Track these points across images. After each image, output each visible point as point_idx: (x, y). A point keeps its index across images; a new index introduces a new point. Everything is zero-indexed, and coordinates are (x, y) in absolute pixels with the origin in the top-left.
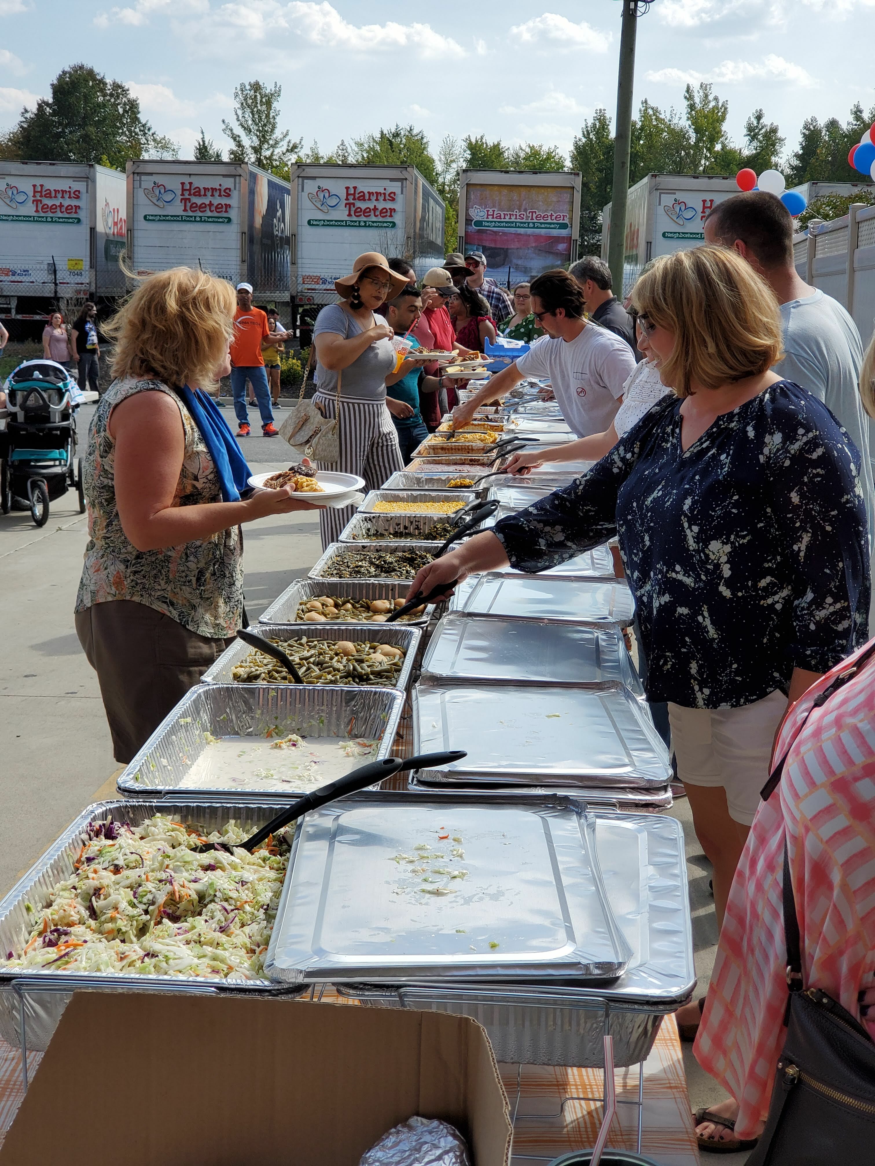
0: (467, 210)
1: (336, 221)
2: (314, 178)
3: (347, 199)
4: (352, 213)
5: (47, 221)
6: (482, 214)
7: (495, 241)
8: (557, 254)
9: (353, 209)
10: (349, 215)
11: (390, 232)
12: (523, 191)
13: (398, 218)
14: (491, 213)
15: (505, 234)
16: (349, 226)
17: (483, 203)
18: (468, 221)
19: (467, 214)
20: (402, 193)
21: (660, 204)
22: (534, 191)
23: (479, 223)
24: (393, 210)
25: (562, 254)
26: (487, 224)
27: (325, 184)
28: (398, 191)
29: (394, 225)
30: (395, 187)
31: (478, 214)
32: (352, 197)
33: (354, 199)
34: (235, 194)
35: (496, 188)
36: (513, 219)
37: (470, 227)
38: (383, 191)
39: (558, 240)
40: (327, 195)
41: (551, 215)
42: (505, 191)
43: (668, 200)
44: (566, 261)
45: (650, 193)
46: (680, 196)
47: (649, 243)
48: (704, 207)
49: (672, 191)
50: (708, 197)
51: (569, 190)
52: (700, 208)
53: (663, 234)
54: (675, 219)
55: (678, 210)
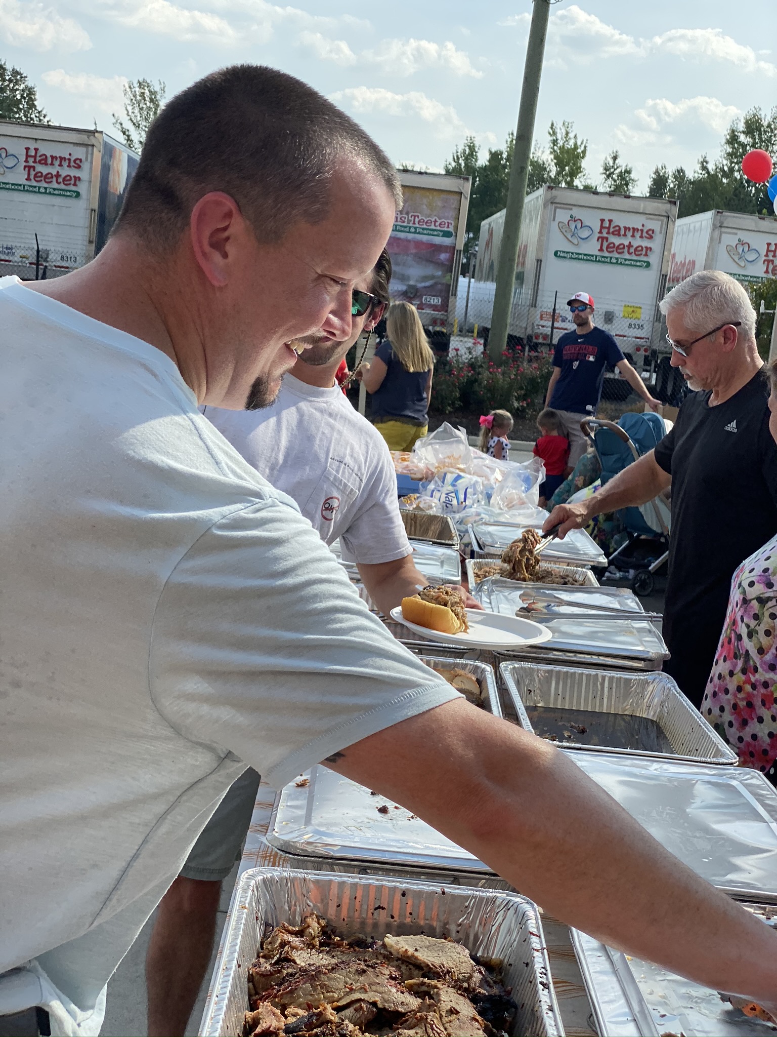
8: (439, 264)
12: (407, 192)
25: (443, 264)
34: (84, 166)
39: (439, 248)
41: (436, 221)
43: (563, 216)
44: (447, 272)
45: (545, 206)
46: (577, 213)
47: (539, 261)
48: (602, 227)
49: (569, 206)
50: (607, 216)
51: (457, 197)
52: (597, 228)
53: (556, 254)
54: (569, 237)
55: (573, 228)
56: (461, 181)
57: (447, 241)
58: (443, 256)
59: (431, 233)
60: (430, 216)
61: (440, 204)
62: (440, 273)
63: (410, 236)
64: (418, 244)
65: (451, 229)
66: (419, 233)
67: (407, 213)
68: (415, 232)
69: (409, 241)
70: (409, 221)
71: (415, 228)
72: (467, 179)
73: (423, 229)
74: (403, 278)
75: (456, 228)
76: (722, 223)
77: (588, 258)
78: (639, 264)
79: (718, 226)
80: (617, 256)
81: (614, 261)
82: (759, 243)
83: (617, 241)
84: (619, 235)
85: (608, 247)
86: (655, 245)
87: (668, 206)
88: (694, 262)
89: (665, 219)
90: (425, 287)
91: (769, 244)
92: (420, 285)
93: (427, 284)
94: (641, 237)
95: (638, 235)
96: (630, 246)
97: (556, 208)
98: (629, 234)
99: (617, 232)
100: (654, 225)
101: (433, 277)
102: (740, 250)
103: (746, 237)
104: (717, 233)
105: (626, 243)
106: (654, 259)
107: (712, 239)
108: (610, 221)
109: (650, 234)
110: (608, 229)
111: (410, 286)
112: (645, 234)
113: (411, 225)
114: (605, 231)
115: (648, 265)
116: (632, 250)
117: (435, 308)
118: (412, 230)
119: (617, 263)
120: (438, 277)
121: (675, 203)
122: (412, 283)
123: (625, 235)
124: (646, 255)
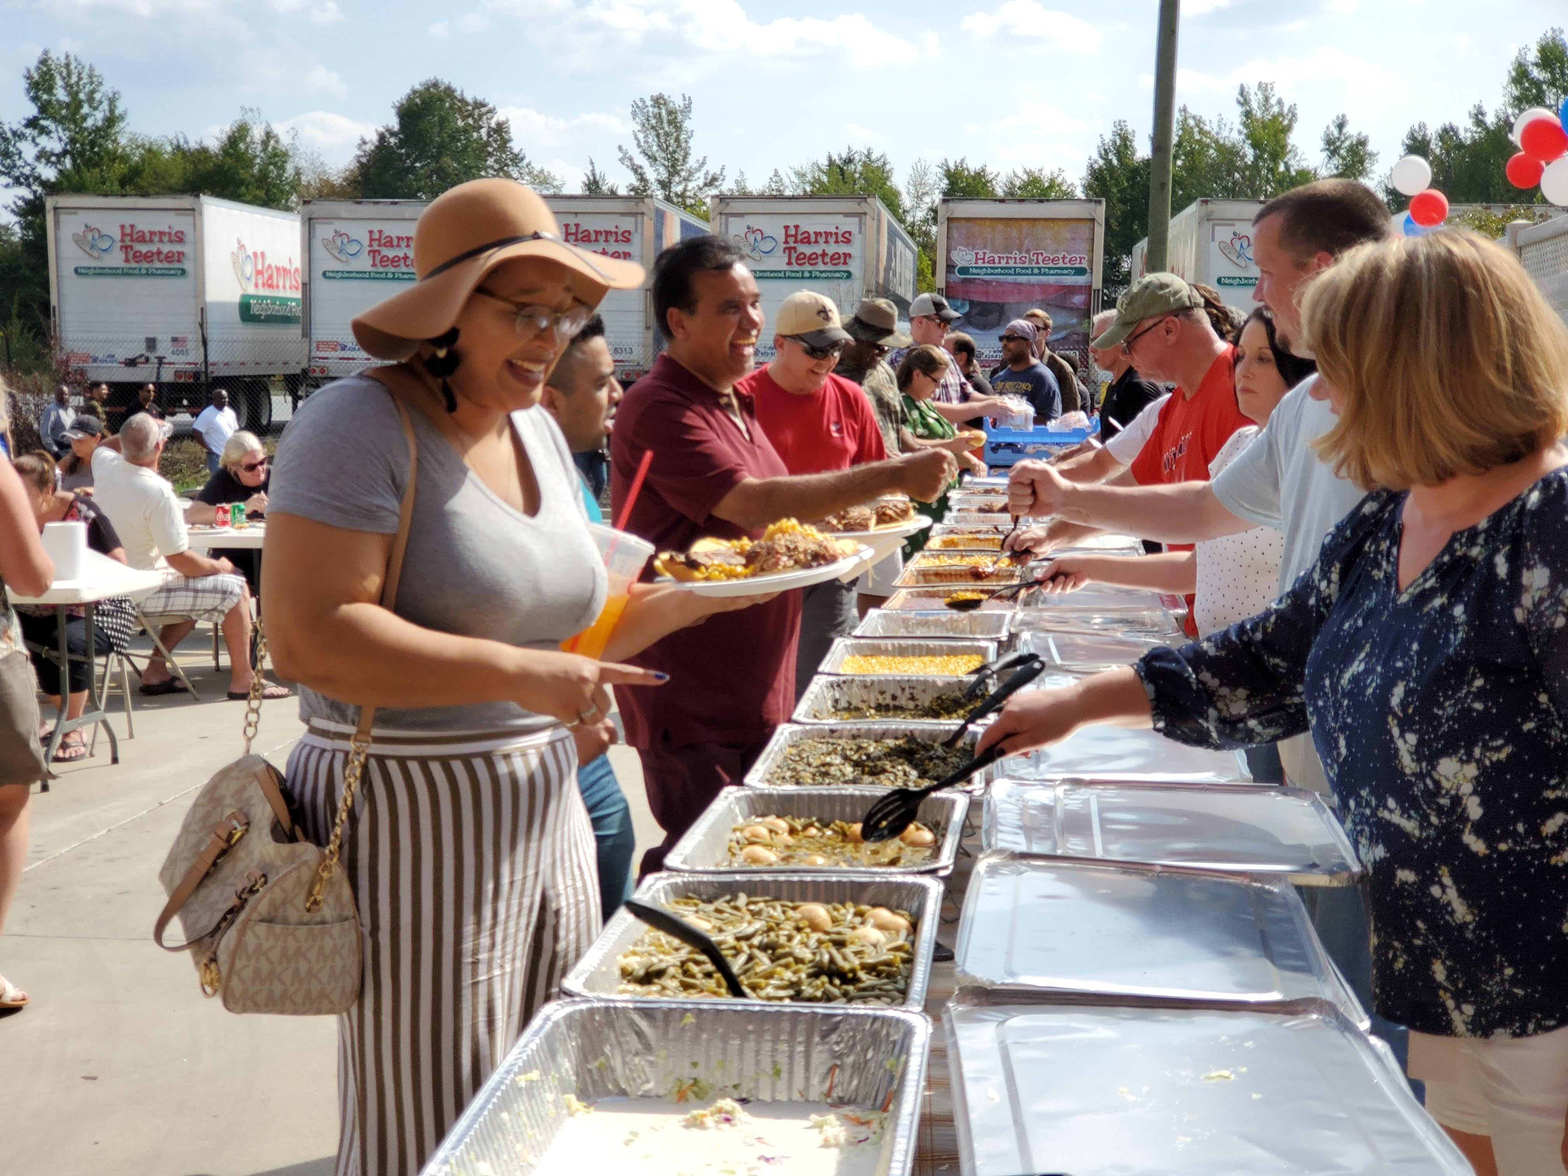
0: (948, 252)
1: (771, 272)
2: (741, 215)
3: (786, 242)
4: (793, 261)
5: (387, 279)
6: (968, 258)
7: (987, 293)
8: (1072, 309)
10: (789, 263)
11: (844, 285)
12: (1025, 227)
13: (854, 266)
14: (981, 256)
15: (999, 283)
16: (789, 277)
17: (970, 243)
18: (950, 267)
19: (948, 259)
20: (860, 232)
21: (1213, 240)
22: (1039, 226)
23: (964, 270)
24: (847, 256)
25: (1078, 309)
26: (975, 271)
27: (756, 222)
28: (854, 229)
29: (849, 275)
30: (850, 225)
31: (963, 257)
32: (793, 239)
33: (796, 242)
34: (636, 239)
35: (987, 223)
36: (1011, 264)
37: (952, 276)
38: (834, 230)
39: (1072, 290)
40: (759, 237)
41: (1064, 258)
42: (1000, 227)
43: (1224, 234)
45: (1200, 224)
46: (1241, 228)
49: (1230, 221)
51: (1088, 225)
53: (1220, 280)
54: (1234, 258)
56: (1093, 205)
58: (1080, 298)
60: (1056, 251)
61: (1068, 236)
62: (1075, 321)
63: (1034, 279)
64: (1044, 287)
69: (1033, 285)
72: (1100, 202)
75: (1091, 262)
93: (1063, 334)
97: (1214, 226)
101: (1065, 327)
120: (1073, 326)
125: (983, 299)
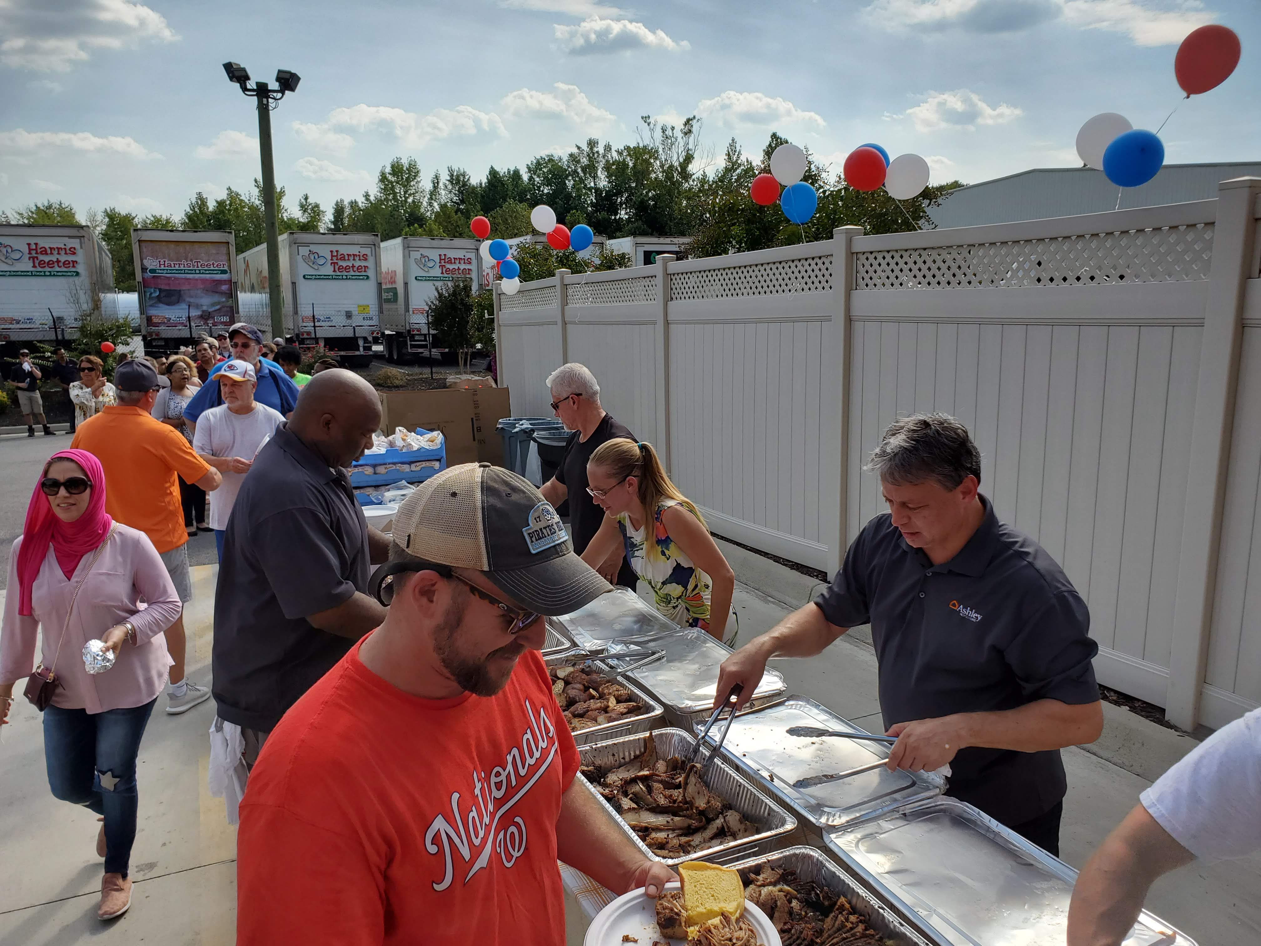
0: (142, 261)
1: (22, 272)
3: (30, 253)
4: (37, 265)
6: (155, 264)
7: (169, 284)
8: (222, 293)
9: (37, 262)
10: (34, 266)
11: (74, 280)
12: (188, 247)
13: (80, 268)
14: (162, 263)
15: (176, 279)
17: (155, 256)
18: (144, 269)
19: (142, 264)
20: (81, 248)
21: (298, 255)
22: (196, 246)
23: (153, 271)
24: (75, 262)
25: (225, 293)
26: (160, 271)
27: (9, 241)
28: (77, 246)
29: (77, 274)
30: (75, 244)
31: (151, 263)
32: (34, 252)
33: (37, 253)
35: (164, 243)
36: (182, 267)
37: (146, 274)
38: (63, 247)
39: (220, 282)
40: (9, 250)
41: (213, 264)
42: (172, 246)
43: (304, 251)
44: (229, 298)
45: (290, 246)
46: (313, 248)
47: (294, 284)
48: (332, 256)
49: (307, 244)
50: (334, 248)
51: (225, 245)
52: (329, 257)
53: (304, 277)
54: (311, 265)
55: (313, 258)
56: (227, 234)
57: (225, 277)
58: (224, 288)
59: (211, 272)
60: (208, 261)
61: (214, 252)
62: (224, 299)
63: (197, 276)
64: (204, 281)
65: (226, 268)
66: (203, 273)
67: (191, 260)
68: (200, 273)
69: (197, 280)
70: (194, 266)
71: (200, 270)
72: (231, 233)
73: (206, 270)
74: (197, 306)
75: (230, 266)
76: (408, 244)
77: (327, 278)
78: (361, 277)
79: (407, 248)
80: (346, 274)
81: (344, 277)
82: (434, 255)
83: (344, 264)
84: (344, 260)
85: (339, 269)
86: (370, 263)
87: (373, 237)
88: (395, 271)
89: (373, 247)
90: (216, 311)
91: (440, 255)
92: (210, 310)
93: (218, 307)
94: (360, 260)
95: (357, 258)
96: (353, 266)
97: (298, 246)
98: (351, 258)
99: (343, 258)
100: (367, 251)
101: (219, 303)
102: (423, 261)
103: (426, 252)
104: (407, 251)
105: (351, 265)
106: (371, 273)
107: (404, 256)
108: (337, 251)
109: (365, 258)
110: (336, 257)
111: (203, 311)
112: (362, 258)
113: (196, 268)
114: (334, 258)
115: (368, 277)
116: (355, 269)
117: (225, 324)
118: (197, 272)
119: (347, 279)
120: (223, 302)
121: (377, 235)
122: (205, 308)
123: (348, 260)
124: (365, 271)
125: (167, 288)
